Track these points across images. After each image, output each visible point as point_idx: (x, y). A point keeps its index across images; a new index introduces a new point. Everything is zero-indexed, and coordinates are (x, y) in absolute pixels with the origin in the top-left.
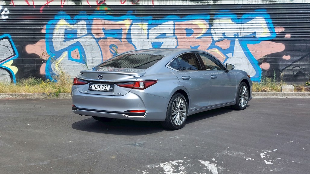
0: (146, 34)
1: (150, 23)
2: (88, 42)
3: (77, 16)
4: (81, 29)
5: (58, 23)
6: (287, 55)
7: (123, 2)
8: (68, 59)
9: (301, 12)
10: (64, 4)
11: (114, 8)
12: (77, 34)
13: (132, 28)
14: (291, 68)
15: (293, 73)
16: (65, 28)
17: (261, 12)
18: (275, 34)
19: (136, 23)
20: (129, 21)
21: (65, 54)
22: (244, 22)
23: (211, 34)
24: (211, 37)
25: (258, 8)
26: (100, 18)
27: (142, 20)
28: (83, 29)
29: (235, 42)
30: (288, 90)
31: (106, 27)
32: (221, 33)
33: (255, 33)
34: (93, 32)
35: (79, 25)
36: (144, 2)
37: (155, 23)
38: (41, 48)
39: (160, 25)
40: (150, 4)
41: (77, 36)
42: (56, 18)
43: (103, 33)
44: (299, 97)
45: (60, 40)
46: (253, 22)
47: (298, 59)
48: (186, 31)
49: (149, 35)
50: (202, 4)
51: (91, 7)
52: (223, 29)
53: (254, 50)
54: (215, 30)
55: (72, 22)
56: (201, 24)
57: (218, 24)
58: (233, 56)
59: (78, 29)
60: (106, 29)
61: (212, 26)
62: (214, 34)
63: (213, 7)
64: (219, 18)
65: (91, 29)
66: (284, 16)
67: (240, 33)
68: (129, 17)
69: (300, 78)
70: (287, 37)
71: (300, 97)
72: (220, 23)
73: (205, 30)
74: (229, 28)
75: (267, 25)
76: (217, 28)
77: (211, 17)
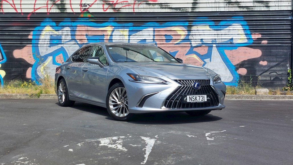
0: (126, 40)
1: (131, 30)
2: (72, 48)
3: (62, 23)
4: (66, 35)
5: (45, 29)
6: (263, 61)
7: (105, 10)
8: (53, 64)
9: (278, 19)
10: (50, 12)
11: (96, 15)
12: (61, 39)
13: (113, 34)
14: (267, 73)
15: (270, 79)
16: (51, 34)
17: (238, 19)
18: (252, 40)
19: (118, 30)
20: (111, 27)
21: (50, 59)
22: (221, 29)
23: (189, 40)
24: (189, 43)
25: (235, 15)
26: (83, 25)
27: (124, 27)
28: (68, 35)
29: (213, 47)
30: (262, 93)
31: (90, 33)
32: (199, 39)
33: (232, 39)
34: (77, 37)
35: (63, 32)
36: (125, 9)
37: (135, 30)
38: (28, 53)
39: (140, 32)
40: (131, 12)
41: (61, 41)
42: (42, 24)
43: (86, 39)
44: (273, 100)
45: (45, 45)
46: (230, 29)
47: (275, 64)
48: (165, 37)
49: (130, 41)
50: (180, 11)
51: (75, 14)
52: (201, 36)
53: (231, 56)
54: (193, 36)
55: (57, 28)
56: (180, 31)
57: (197, 30)
58: (210, 61)
59: (62, 35)
60: (89, 35)
61: (190, 32)
62: (192, 40)
63: (191, 14)
64: (197, 24)
65: (75, 35)
66: (261, 23)
67: (218, 39)
68: (111, 24)
69: (277, 83)
70: (263, 43)
71: (275, 100)
72: (199, 29)
73: (184, 36)
74: (207, 35)
75: (244, 32)
76: (195, 35)
77: (189, 24)
